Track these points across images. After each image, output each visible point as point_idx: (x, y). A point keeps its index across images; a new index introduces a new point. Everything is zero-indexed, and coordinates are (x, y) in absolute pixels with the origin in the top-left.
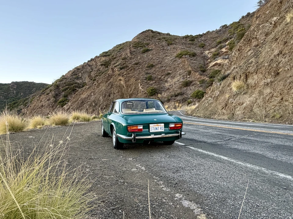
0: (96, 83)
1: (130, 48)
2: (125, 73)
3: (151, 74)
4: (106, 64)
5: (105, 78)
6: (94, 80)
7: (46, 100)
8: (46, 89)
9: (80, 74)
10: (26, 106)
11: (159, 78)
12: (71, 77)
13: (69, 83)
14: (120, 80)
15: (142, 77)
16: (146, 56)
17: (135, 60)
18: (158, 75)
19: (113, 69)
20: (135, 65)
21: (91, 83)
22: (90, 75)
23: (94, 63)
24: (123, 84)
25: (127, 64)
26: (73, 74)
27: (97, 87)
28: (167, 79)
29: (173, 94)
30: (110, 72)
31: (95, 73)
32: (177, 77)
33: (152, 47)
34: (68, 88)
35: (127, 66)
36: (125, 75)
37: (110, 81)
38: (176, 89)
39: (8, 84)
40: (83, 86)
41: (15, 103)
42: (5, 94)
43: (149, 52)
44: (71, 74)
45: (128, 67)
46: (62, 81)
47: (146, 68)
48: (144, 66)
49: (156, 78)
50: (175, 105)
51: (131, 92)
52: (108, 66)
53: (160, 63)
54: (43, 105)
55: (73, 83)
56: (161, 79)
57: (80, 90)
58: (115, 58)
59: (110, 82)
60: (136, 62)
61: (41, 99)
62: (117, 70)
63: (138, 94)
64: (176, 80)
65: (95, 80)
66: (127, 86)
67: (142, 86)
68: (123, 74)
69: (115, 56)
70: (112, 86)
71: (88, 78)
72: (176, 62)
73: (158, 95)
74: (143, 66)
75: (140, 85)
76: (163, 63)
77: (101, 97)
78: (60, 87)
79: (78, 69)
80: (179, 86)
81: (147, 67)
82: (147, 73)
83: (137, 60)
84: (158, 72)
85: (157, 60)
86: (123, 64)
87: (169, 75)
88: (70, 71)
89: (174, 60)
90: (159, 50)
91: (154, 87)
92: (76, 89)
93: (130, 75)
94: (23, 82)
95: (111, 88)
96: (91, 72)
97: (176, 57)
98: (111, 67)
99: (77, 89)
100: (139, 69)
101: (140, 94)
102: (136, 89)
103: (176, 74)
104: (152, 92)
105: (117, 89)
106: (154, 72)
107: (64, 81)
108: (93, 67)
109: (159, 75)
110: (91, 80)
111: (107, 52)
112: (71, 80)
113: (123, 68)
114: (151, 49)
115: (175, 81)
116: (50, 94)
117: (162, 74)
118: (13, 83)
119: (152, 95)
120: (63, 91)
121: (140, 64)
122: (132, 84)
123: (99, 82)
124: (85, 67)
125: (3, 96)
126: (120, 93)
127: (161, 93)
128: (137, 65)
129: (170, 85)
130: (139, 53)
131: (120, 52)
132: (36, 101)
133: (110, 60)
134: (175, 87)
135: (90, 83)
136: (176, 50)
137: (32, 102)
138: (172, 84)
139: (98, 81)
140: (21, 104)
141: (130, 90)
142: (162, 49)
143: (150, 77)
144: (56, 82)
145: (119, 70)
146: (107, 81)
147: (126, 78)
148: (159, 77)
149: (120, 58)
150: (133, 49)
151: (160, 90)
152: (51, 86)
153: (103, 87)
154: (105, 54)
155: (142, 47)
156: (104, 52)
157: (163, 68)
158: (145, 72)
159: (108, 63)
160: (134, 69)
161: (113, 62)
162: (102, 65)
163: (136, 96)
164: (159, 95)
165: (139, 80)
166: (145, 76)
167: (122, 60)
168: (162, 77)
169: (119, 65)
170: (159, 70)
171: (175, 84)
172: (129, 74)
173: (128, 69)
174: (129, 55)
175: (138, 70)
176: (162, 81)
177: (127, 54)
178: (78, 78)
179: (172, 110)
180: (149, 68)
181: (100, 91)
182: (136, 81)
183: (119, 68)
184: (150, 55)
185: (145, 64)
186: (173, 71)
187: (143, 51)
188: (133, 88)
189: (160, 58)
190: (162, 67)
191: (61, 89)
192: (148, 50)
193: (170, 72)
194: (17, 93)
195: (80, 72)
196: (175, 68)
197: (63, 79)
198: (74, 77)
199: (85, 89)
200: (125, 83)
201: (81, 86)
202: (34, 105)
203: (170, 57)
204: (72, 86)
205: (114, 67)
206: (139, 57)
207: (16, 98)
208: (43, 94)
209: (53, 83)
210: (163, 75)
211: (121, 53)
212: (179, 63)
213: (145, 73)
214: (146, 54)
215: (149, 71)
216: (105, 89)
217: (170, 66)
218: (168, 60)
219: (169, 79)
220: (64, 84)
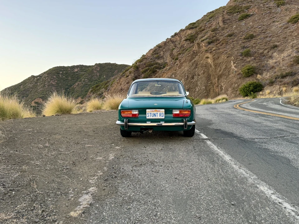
0: (178, 62)
1: (224, 15)
2: (214, 49)
3: (248, 49)
4: (191, 39)
5: (189, 56)
6: (176, 60)
7: (126, 83)
8: (126, 71)
9: (162, 53)
10: (106, 89)
11: (261, 53)
12: (152, 57)
13: (149, 63)
14: (207, 58)
15: (236, 52)
16: (244, 24)
17: (228, 30)
18: (259, 48)
19: (199, 45)
20: (229, 38)
21: (172, 64)
22: (172, 53)
23: (179, 39)
24: (210, 63)
25: (218, 37)
26: (154, 53)
27: (179, 67)
28: (273, 53)
29: (279, 74)
30: (195, 48)
31: (178, 50)
32: (287, 51)
33: (254, 11)
34: (148, 69)
35: (217, 40)
36: (214, 51)
37: (195, 59)
38: (284, 68)
39: (92, 66)
40: (164, 67)
41: (97, 86)
42: (90, 77)
43: (249, 19)
44: (152, 53)
45: (219, 40)
46: (142, 61)
47: (243, 40)
48: (241, 38)
49: (256, 52)
50: (281, 89)
51: (220, 73)
52: (194, 41)
53: (264, 33)
54: (123, 88)
55: (153, 63)
56: (263, 55)
57: (160, 71)
58: (203, 30)
59: (195, 61)
60: (229, 33)
61: (121, 82)
62: (204, 45)
63: (229, 75)
64: (285, 54)
65: (178, 59)
66: (216, 66)
67: (235, 64)
68: (211, 50)
69: (203, 28)
70: (197, 65)
71: (170, 57)
72: (288, 29)
73: (257, 76)
74: (239, 38)
75: (233, 63)
76: (269, 32)
77: (183, 80)
78: (140, 69)
79: (159, 46)
80: (289, 63)
81: (245, 39)
82: (244, 47)
83: (231, 31)
84: (260, 45)
85: (259, 28)
86: (213, 37)
87: (276, 48)
88: (151, 50)
89: (286, 26)
90: (264, 14)
91: (253, 65)
92: (156, 71)
93: (221, 50)
94: (106, 64)
95: (195, 68)
96: (174, 49)
97: (288, 22)
98: (197, 42)
99: (158, 71)
100: (233, 42)
101: (232, 75)
102: (228, 68)
103: (286, 46)
104: (248, 72)
105: (202, 69)
106: (254, 45)
107: (144, 62)
108: (177, 43)
109: (261, 49)
110: (173, 59)
111: (194, 23)
112: (152, 60)
113: (212, 42)
114: (251, 14)
115: (284, 56)
116: (130, 77)
117: (265, 47)
118: (96, 64)
119: (249, 76)
120: (142, 73)
121: (234, 36)
122: (223, 62)
123: (182, 61)
124: (168, 43)
125: (87, 79)
126: (206, 75)
127: (261, 74)
128: (231, 38)
129: (276, 63)
130: (235, 21)
131: (210, 22)
132: (116, 84)
133: (197, 33)
134: (283, 65)
135: (172, 62)
136: (290, 12)
137: (112, 85)
138: (279, 61)
139: (180, 60)
140: (102, 87)
141: (219, 70)
142: (268, 13)
143: (247, 52)
144: (136, 63)
145: (207, 45)
146: (191, 60)
147: (214, 55)
148: (261, 51)
149: (210, 29)
150: (227, 17)
151: (260, 70)
152: (132, 67)
153: (186, 68)
154: (192, 26)
155: (239, 12)
156: (191, 24)
157: (268, 39)
158: (241, 45)
159: (194, 37)
160: (227, 43)
161: (200, 36)
162: (186, 40)
163: (227, 77)
164: (259, 76)
165: (233, 57)
166: (241, 51)
167: (212, 32)
168: (266, 52)
169: (207, 39)
170: (261, 42)
171: (283, 61)
172: (219, 49)
173: (218, 43)
174: (221, 24)
175: (232, 44)
176: (264, 57)
177: (218, 24)
178: (158, 58)
179: (275, 97)
180: (247, 40)
181: (182, 72)
182: (227, 57)
183: (207, 42)
184: (250, 22)
185: (243, 34)
186: (282, 42)
187: (240, 18)
188: (224, 67)
189: (264, 25)
190: (267, 37)
191: (141, 70)
192: (247, 16)
193: (278, 44)
194: (100, 76)
195: (162, 50)
196: (285, 38)
197: (143, 59)
198: (155, 56)
199: (166, 70)
200: (213, 62)
201: (162, 67)
202: (114, 88)
203: (279, 23)
204: (153, 67)
205: (201, 41)
206: (234, 27)
207: (99, 80)
208: (123, 76)
209: (133, 64)
210: (266, 49)
211: (212, 23)
212: (292, 30)
213: (241, 47)
214: (244, 22)
215: (247, 44)
216: (188, 70)
217: (279, 36)
218: (276, 27)
219: (275, 54)
220: (144, 65)
